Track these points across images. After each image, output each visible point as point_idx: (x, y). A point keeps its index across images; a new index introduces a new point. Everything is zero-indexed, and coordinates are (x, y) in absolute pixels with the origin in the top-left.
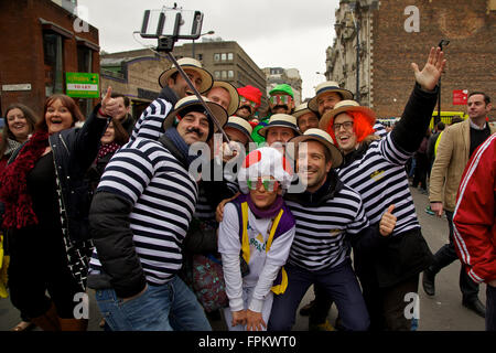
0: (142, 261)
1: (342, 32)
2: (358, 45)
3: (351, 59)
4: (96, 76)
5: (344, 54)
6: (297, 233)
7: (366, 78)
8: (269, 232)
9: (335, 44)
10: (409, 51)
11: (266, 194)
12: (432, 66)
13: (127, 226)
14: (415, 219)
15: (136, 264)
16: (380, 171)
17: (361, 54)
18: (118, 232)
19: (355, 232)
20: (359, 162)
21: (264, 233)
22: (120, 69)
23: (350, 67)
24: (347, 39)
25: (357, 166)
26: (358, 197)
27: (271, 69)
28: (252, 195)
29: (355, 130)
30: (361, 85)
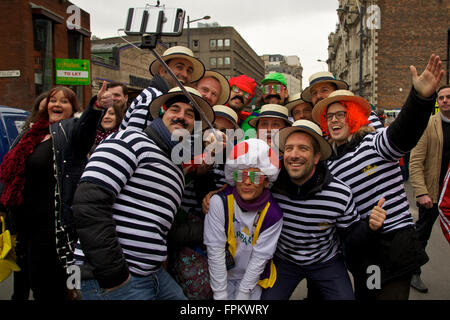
0: (125, 251)
1: (346, 17)
2: (361, 31)
3: (354, 45)
4: (86, 62)
5: (348, 40)
6: (284, 227)
7: (371, 66)
8: (255, 225)
9: (338, 30)
10: (416, 38)
11: (251, 187)
12: (430, 74)
13: (110, 217)
14: (409, 216)
15: (119, 254)
17: (365, 40)
19: (345, 226)
20: (351, 154)
21: (250, 227)
22: (111, 55)
23: (353, 54)
24: (351, 25)
25: (350, 158)
26: (348, 190)
27: (270, 56)
28: (238, 187)
29: (347, 121)
30: (364, 74)
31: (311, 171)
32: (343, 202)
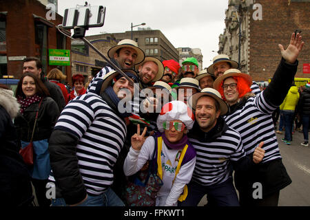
0: (84, 178)
1: (230, 25)
2: (240, 33)
3: (235, 42)
4: (68, 51)
5: (231, 39)
7: (245, 55)
8: (177, 160)
9: (225, 32)
10: (273, 38)
11: (176, 133)
12: (294, 47)
13: (75, 154)
14: (278, 152)
15: (80, 181)
16: (254, 117)
17: (242, 39)
18: (67, 158)
19: (236, 159)
20: (240, 111)
22: (84, 47)
23: (234, 48)
24: (233, 29)
25: (239, 114)
26: (239, 135)
27: (183, 49)
28: (166, 133)
29: (238, 89)
30: (241, 60)
31: (214, 122)
32: (236, 144)
